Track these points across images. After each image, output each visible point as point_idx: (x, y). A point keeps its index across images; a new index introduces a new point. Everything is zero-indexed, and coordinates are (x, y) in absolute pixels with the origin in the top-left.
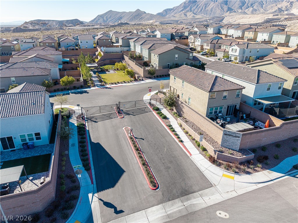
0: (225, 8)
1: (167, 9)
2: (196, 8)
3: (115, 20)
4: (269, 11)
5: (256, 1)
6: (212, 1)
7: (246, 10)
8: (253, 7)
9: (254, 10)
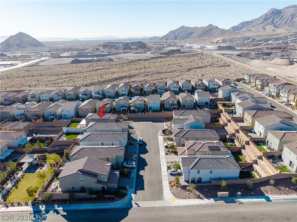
1: (244, 22)
2: (280, 19)
3: (186, 35)
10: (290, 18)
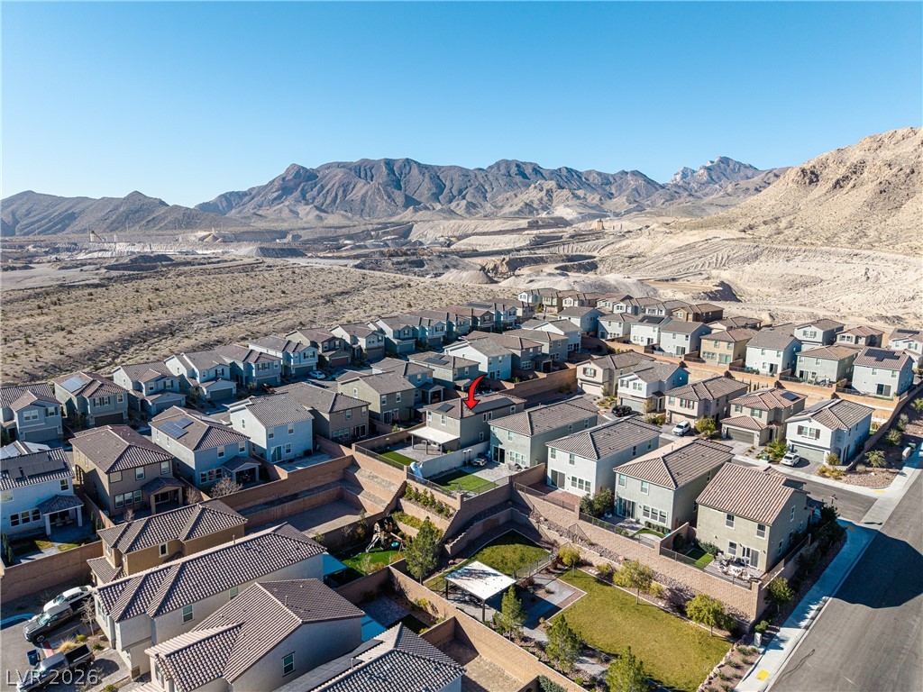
0: (399, 197)
2: (319, 193)
3: (50, 221)
4: (507, 210)
5: (469, 184)
6: (360, 177)
7: (453, 205)
8: (464, 198)
9: (471, 206)
10: (341, 191)
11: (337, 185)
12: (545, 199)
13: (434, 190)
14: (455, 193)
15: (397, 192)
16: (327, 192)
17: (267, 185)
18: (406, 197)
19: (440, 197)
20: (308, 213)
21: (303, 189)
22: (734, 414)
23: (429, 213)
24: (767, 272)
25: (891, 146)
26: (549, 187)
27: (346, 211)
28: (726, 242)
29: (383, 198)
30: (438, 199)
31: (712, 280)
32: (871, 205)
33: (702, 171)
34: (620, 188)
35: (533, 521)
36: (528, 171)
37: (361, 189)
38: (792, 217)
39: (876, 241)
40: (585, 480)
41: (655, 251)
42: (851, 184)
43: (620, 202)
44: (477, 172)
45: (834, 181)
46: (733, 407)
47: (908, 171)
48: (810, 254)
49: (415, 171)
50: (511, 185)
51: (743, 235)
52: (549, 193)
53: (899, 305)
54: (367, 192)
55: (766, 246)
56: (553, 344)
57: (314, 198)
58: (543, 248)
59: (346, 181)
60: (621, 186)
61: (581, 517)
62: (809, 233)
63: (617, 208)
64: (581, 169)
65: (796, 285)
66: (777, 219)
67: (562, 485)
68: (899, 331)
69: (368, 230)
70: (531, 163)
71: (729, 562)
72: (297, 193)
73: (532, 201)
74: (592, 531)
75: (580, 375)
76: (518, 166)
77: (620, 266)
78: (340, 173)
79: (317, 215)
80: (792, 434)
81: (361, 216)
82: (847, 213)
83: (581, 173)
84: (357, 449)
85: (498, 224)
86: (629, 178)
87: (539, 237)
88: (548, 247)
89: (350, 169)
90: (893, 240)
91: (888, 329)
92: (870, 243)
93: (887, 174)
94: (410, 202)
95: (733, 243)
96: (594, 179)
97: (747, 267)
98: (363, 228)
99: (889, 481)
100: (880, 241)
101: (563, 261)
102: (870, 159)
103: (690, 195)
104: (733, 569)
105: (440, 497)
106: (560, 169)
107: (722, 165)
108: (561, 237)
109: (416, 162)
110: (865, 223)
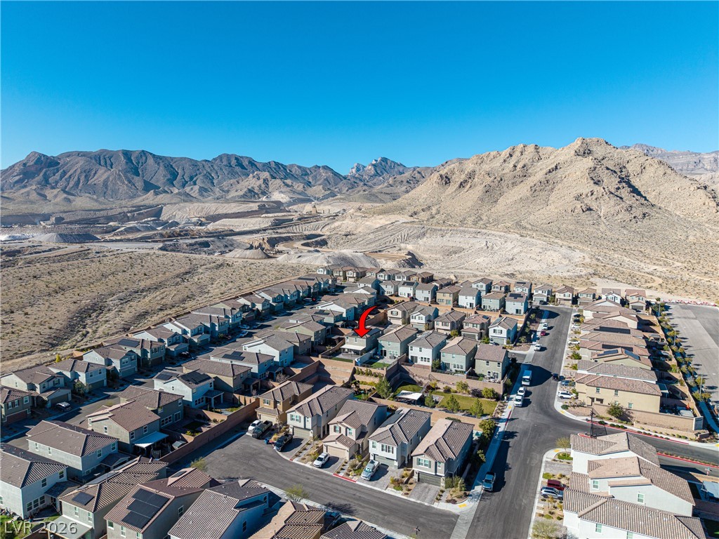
0: (138, 182)
2: (61, 178)
4: (232, 194)
5: (198, 172)
6: (100, 164)
7: (187, 189)
8: (195, 184)
9: (203, 190)
10: (83, 177)
11: (79, 171)
12: (263, 186)
13: (169, 177)
14: (187, 179)
15: (136, 178)
16: (70, 177)
17: (7, 170)
18: (145, 182)
19: (175, 182)
20: (56, 196)
21: (45, 174)
22: (465, 327)
23: (169, 196)
24: (432, 244)
25: (488, 162)
26: (264, 177)
27: (90, 193)
28: (404, 225)
29: (124, 183)
30: (173, 184)
31: (402, 251)
32: (482, 200)
33: (370, 167)
34: (315, 178)
35: (412, 377)
36: (245, 163)
37: (102, 175)
38: (438, 206)
39: (487, 223)
40: (427, 357)
41: (359, 230)
42: (469, 186)
43: (317, 190)
44: (204, 163)
45: (459, 183)
46: (464, 324)
47: (499, 179)
48: (454, 232)
49: (151, 161)
50: (233, 174)
51: (412, 219)
52: (265, 181)
53: (506, 264)
54: (108, 178)
55: (428, 227)
56: (370, 299)
57: (57, 182)
58: (281, 228)
59: (87, 167)
60: (316, 176)
61: (433, 371)
62: (449, 217)
63: (316, 194)
64: (286, 163)
65: (451, 252)
66: (429, 207)
67: (416, 362)
68: (518, 283)
69: (124, 212)
70: (247, 157)
71: (489, 378)
72: (40, 177)
73: (253, 188)
74: (437, 375)
75: (389, 314)
76: (236, 159)
77: (342, 241)
78: (81, 162)
79: (65, 198)
80: (491, 333)
81: (104, 197)
82: (469, 204)
83: (286, 166)
84: (322, 357)
85: (235, 207)
86: (321, 171)
87: (277, 220)
88: (285, 227)
89: (91, 158)
90: (496, 222)
91: (512, 281)
92: (484, 224)
93: (488, 180)
94: (148, 187)
95: (409, 225)
96: (295, 171)
97: (420, 242)
98: (119, 210)
99: (529, 348)
100: (489, 223)
101: (304, 239)
102: (477, 170)
103: (365, 184)
104: (491, 380)
105: (373, 370)
106: (269, 163)
107: (383, 163)
108: (292, 220)
109: (151, 154)
110: (480, 211)
